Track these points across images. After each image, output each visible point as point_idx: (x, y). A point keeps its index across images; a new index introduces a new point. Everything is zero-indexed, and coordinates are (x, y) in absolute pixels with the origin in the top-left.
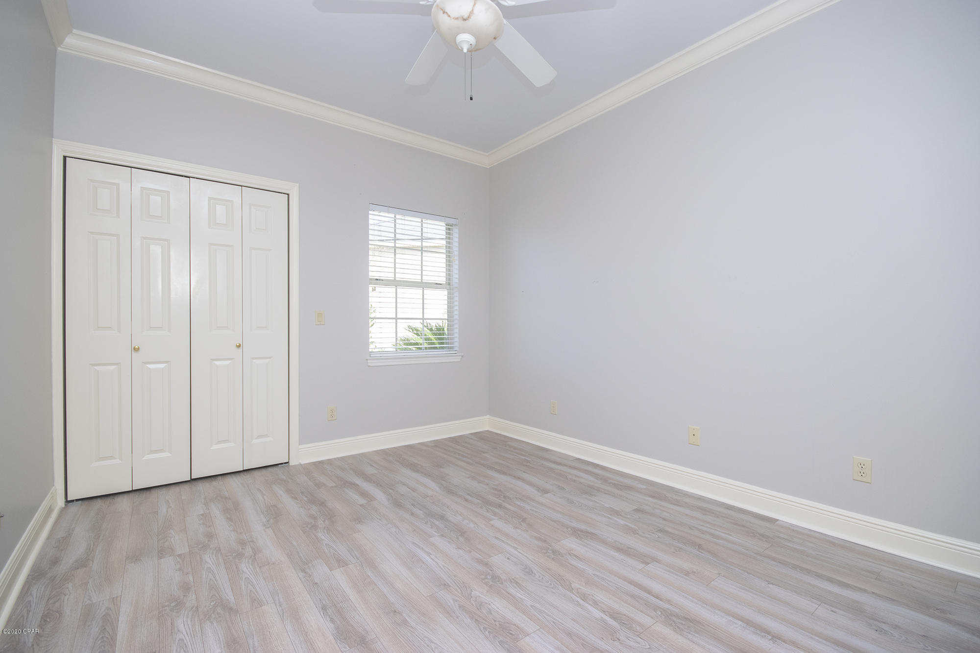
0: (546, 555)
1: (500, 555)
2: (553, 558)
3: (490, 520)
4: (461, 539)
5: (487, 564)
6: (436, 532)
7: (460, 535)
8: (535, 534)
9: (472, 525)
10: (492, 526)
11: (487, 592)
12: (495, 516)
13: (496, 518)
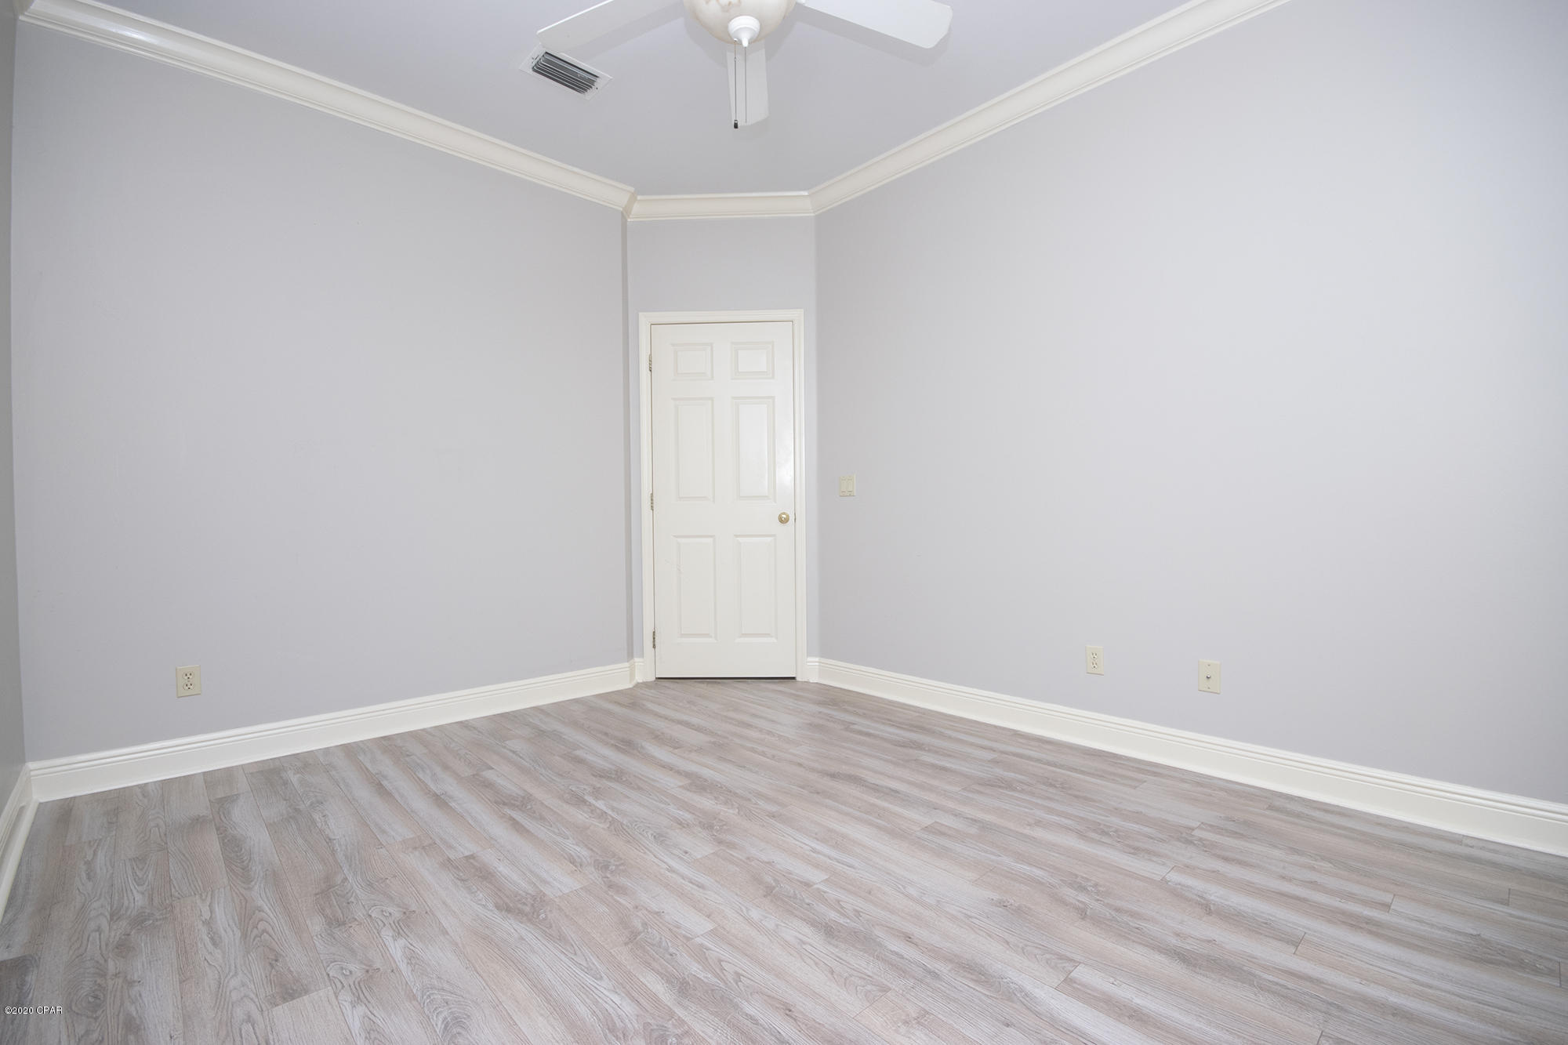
0: (622, 861)
1: (699, 857)
2: (614, 857)
3: (713, 932)
4: (769, 879)
5: (720, 842)
6: (825, 892)
7: (774, 888)
8: (624, 902)
9: (755, 914)
10: (708, 916)
11: (719, 813)
12: (702, 945)
13: (698, 940)
